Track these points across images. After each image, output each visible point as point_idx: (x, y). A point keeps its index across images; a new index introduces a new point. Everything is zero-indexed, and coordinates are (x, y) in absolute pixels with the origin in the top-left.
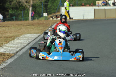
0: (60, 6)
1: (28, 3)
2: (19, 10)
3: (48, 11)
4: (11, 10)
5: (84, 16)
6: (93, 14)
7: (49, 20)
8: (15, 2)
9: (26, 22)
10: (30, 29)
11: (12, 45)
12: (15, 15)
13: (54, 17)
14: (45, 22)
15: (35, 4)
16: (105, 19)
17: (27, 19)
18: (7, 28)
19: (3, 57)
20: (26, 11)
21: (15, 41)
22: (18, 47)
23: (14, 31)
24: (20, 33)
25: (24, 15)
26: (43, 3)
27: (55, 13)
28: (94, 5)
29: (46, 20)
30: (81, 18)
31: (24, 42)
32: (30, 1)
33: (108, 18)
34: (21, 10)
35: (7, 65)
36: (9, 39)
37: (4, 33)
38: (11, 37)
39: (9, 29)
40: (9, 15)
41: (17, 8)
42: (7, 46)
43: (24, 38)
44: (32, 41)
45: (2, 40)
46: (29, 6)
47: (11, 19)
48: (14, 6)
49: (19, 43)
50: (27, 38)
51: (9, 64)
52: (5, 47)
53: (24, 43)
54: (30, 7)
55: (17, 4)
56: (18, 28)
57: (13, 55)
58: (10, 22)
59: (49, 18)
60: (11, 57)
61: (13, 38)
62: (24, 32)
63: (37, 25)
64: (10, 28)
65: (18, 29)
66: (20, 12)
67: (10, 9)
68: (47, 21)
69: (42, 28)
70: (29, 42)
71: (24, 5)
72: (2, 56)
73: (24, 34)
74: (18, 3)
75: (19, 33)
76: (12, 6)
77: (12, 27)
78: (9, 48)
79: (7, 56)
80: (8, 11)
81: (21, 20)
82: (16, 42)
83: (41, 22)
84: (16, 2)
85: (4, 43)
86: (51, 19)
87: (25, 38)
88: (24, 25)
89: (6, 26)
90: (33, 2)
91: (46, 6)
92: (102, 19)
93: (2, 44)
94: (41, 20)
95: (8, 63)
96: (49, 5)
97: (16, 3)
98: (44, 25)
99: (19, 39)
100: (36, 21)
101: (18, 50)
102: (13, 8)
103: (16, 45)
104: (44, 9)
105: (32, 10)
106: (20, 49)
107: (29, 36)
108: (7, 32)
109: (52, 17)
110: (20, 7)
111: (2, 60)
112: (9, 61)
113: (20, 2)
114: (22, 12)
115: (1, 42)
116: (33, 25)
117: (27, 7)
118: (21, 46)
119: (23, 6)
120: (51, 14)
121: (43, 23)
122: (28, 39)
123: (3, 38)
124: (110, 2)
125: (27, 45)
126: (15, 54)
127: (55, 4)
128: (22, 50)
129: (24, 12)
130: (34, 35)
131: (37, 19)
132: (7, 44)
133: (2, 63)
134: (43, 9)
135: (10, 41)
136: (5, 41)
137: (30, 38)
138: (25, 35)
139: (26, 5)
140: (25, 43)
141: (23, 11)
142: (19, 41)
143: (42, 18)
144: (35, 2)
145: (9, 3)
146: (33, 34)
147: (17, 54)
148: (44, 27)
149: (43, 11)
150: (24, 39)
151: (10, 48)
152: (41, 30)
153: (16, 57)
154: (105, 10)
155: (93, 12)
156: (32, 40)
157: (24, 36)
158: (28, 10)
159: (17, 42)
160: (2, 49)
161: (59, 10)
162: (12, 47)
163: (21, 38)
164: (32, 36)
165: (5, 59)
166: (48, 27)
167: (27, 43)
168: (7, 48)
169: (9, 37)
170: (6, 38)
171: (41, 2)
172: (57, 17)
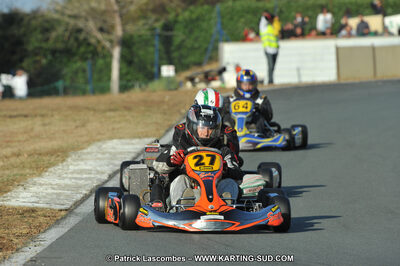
0: (218, 41)
1: (109, 33)
2: (77, 58)
5: (302, 72)
6: (333, 64)
7: (182, 89)
9: (103, 99)
10: (119, 122)
11: (57, 181)
13: (197, 80)
14: (167, 98)
15: (131, 37)
16: (373, 80)
17: (105, 90)
18: (38, 121)
19: (30, 221)
20: (100, 62)
21: (68, 166)
22: (80, 187)
23: (64, 131)
24: (85, 139)
25: (96, 76)
27: (199, 64)
29: (170, 90)
31: (99, 169)
32: (113, 27)
33: (385, 79)
34: (84, 59)
35: (44, 250)
36: (48, 158)
37: (27, 140)
38: (53, 153)
39: (44, 125)
42: (41, 185)
43: (100, 156)
45: (22, 163)
46: (111, 41)
48: (60, 46)
49: (81, 172)
50: (107, 155)
51: (51, 246)
52: (34, 189)
53: (98, 172)
54: (113, 47)
55: (69, 38)
56: (75, 121)
57: (63, 213)
59: (180, 84)
60: (58, 222)
61: (61, 154)
62: (99, 134)
63: (143, 108)
64: (47, 121)
65: (78, 123)
66: (79, 64)
67: (45, 56)
68: (175, 92)
69: (157, 117)
70: (117, 168)
71: (93, 41)
72: (26, 220)
73: (99, 140)
74: (71, 34)
75: (82, 136)
76: (50, 44)
77: (57, 117)
78: (50, 191)
79: (41, 219)
81: (84, 93)
82: (71, 167)
83: (155, 97)
84: (66, 30)
85: (31, 172)
86: (189, 85)
87: (103, 153)
88: (95, 110)
89: (36, 116)
90: (124, 30)
91: (167, 41)
92: (364, 80)
93: (24, 177)
94: (154, 91)
95: (47, 243)
96: (179, 36)
97: (67, 34)
98: (165, 107)
99: (82, 160)
100: (136, 94)
101: (79, 197)
102: (54, 52)
103: (71, 178)
105: (123, 58)
106: (87, 192)
107: (113, 148)
108: (38, 136)
109: (192, 79)
110: (79, 45)
111: (25, 232)
112: (51, 236)
113: (79, 31)
114: (87, 65)
116: (128, 109)
117: (103, 48)
118: (89, 182)
119: (89, 44)
120: (186, 67)
121: (163, 102)
122: (114, 156)
123: (26, 155)
124: (391, 22)
125: (111, 177)
126: (69, 211)
127: (201, 35)
128: (91, 197)
129: (94, 64)
130: (133, 144)
131: (140, 86)
132: (40, 175)
133: (25, 245)
135: (51, 165)
137: (121, 153)
138: (99, 144)
139: (99, 42)
140: (103, 173)
141: (90, 62)
142: (82, 166)
143: (155, 85)
144: (131, 28)
145: (40, 36)
146: (128, 141)
147: (78, 210)
148: (165, 114)
149: (156, 57)
150: (99, 159)
151: (53, 189)
152: (157, 123)
153: (72, 221)
154: (373, 48)
155: (333, 57)
157: (100, 147)
158: (108, 57)
159: (76, 168)
160: (24, 194)
161: (213, 54)
162: (60, 187)
163: (88, 153)
164: (127, 147)
165: (35, 231)
166: (181, 114)
167: (110, 172)
168: (41, 189)
169: (47, 154)
170: (36, 156)
171: (153, 29)
172: (210, 77)
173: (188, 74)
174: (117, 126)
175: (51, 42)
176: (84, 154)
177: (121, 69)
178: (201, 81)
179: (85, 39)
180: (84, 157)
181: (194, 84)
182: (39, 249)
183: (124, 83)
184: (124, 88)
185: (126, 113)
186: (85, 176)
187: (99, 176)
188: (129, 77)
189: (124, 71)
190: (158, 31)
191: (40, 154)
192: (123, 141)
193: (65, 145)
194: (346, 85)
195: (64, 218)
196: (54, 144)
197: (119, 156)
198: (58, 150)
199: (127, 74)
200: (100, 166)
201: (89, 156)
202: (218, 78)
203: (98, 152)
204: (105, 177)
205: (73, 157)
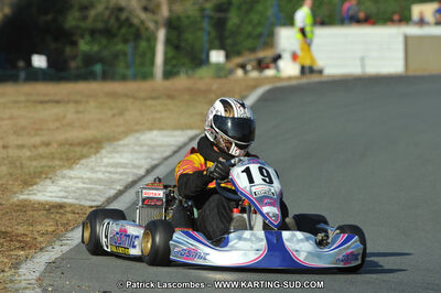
0: (273, 25)
1: (153, 12)
2: (118, 39)
3: (229, 41)
4: (87, 38)
5: (366, 62)
6: (400, 54)
7: (232, 77)
8: (100, 8)
9: (145, 85)
10: (160, 112)
11: (89, 175)
12: (101, 60)
13: (249, 67)
14: (215, 87)
15: (179, 18)
17: (147, 75)
18: (71, 108)
19: (57, 218)
20: (143, 44)
21: (101, 158)
22: (113, 182)
23: (100, 120)
24: (122, 129)
25: (138, 60)
26: (209, 12)
27: (253, 50)
28: (405, 19)
29: (219, 77)
30: (352, 68)
31: (135, 162)
32: (158, 6)
34: (125, 41)
35: (71, 251)
36: (78, 149)
37: (57, 128)
38: (84, 143)
39: (78, 112)
40: (79, 59)
41: (108, 33)
42: (71, 178)
43: (137, 148)
44: (166, 159)
45: (52, 154)
46: (156, 23)
47: (86, 75)
48: (100, 25)
49: (117, 165)
50: (145, 148)
51: (78, 247)
52: (63, 182)
53: (134, 166)
54: (157, 29)
55: (110, 17)
56: (111, 109)
58: (82, 87)
59: (231, 72)
61: (95, 145)
62: (138, 124)
63: (187, 97)
64: (81, 108)
65: (115, 111)
66: (120, 47)
67: (82, 37)
68: (223, 81)
70: (156, 162)
71: (136, 21)
72: (53, 216)
73: (137, 131)
74: (112, 12)
75: (118, 126)
76: (88, 24)
77: (92, 104)
78: (80, 185)
79: (70, 216)
80: (74, 44)
81: (124, 78)
82: (106, 160)
83: (201, 85)
84: (107, 8)
85: (61, 163)
86: (240, 72)
87: (142, 146)
88: (135, 98)
89: (68, 102)
90: (170, 11)
91: (220, 25)
92: (434, 72)
93: (53, 169)
94: (201, 78)
95: (76, 243)
96: (233, 19)
97: (107, 13)
98: (213, 96)
99: (117, 152)
100: (182, 81)
101: (112, 192)
102: (93, 32)
103: (104, 173)
104: (213, 34)
105: (168, 42)
106: (121, 188)
107: (152, 140)
108: (71, 125)
109: (243, 67)
110: (120, 28)
111: (50, 229)
112: (79, 235)
113: (121, 9)
114: (128, 48)
115: (50, 163)
116: (170, 96)
117: (147, 29)
118: (124, 177)
119: (131, 25)
120: (239, 53)
122: (152, 148)
123: (55, 145)
125: (148, 172)
127: (255, 17)
128: (127, 194)
129: (136, 47)
130: (175, 136)
131: (187, 73)
132: (70, 168)
133: (50, 243)
134: (209, 33)
135: (83, 156)
137: (161, 146)
138: (137, 135)
139: (142, 22)
140: (139, 167)
141: (131, 44)
142: (118, 159)
143: (203, 72)
144: (178, 8)
145: (77, 14)
146: (169, 132)
149: (206, 46)
150: (136, 152)
151: (84, 183)
155: (400, 47)
156: (167, 154)
157: (138, 138)
158: (152, 39)
159: (111, 161)
160: (52, 188)
161: (269, 39)
162: (91, 181)
163: (124, 145)
164: (168, 139)
165: (61, 228)
167: (147, 166)
168: (71, 183)
169: (79, 144)
170: (67, 147)
171: (202, 10)
172: (263, 65)
173: (238, 60)
174: (158, 116)
175: (90, 21)
176: (120, 146)
177: (166, 53)
178: (254, 69)
179: (127, 19)
180: (120, 149)
181: (246, 72)
182: (65, 249)
183: (169, 68)
184: (168, 74)
185: (168, 101)
186: (120, 170)
187: (135, 171)
188: (174, 62)
189: (170, 55)
191: (71, 145)
192: (165, 132)
193: (98, 135)
194: (414, 77)
196: (88, 134)
197: (158, 149)
198: (92, 141)
199: (173, 58)
200: (137, 159)
201: (126, 149)
202: (272, 65)
203: (136, 145)
204: (142, 172)
205: (109, 149)
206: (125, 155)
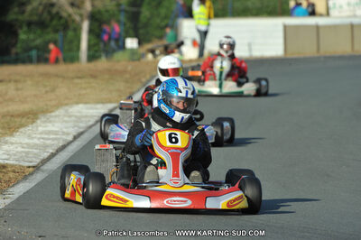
1: (79, 7)
2: (50, 29)
3: (141, 31)
4: (25, 28)
5: (253, 46)
6: (281, 41)
7: (143, 60)
8: (35, 4)
9: (72, 67)
10: (85, 89)
11: (27, 141)
12: (37, 48)
13: (157, 52)
14: (130, 68)
15: (99, 12)
16: (316, 55)
17: (72, 58)
18: (12, 86)
19: (1, 176)
20: (70, 34)
21: (37, 127)
22: (47, 146)
23: (35, 96)
24: (54, 103)
25: (66, 47)
27: (161, 38)
28: (284, 11)
29: (133, 60)
30: (242, 52)
31: (65, 130)
32: (83, 2)
33: (328, 54)
34: (56, 31)
36: (18, 120)
38: (23, 115)
39: (17, 89)
40: (19, 45)
41: (42, 25)
42: (12, 144)
43: (66, 119)
44: (91, 127)
46: (81, 16)
47: (27, 60)
48: (35, 18)
49: (49, 132)
50: (73, 118)
51: (18, 199)
52: (5, 147)
53: (64, 133)
54: (82, 20)
55: (43, 12)
56: (45, 86)
57: (31, 169)
58: (21, 68)
59: (143, 56)
60: (25, 178)
61: (32, 116)
62: (67, 98)
63: (107, 76)
64: (20, 86)
65: (48, 89)
66: (51, 36)
67: (21, 27)
68: (137, 63)
69: (121, 85)
70: (81, 130)
71: (64, 14)
73: (66, 104)
74: (45, 8)
75: (51, 100)
76: (26, 17)
77: (29, 82)
78: (20, 149)
79: (11, 175)
80: (15, 34)
82: (40, 129)
83: (119, 67)
84: (40, 4)
86: (150, 56)
87: (70, 116)
88: (64, 77)
89: (10, 81)
90: (93, 6)
91: (134, 17)
94: (118, 61)
95: (16, 196)
96: (145, 12)
97: (41, 8)
98: (128, 76)
99: (50, 122)
100: (102, 63)
101: (46, 155)
102: (29, 24)
103: (39, 139)
104: (129, 25)
105: (91, 31)
106: (54, 151)
107: (79, 112)
108: (11, 100)
109: (153, 51)
110: (52, 19)
112: (19, 190)
113: (52, 5)
114: (58, 36)
116: (94, 76)
117: (74, 21)
118: (55, 142)
119: (61, 18)
120: (149, 41)
121: (125, 72)
122: (79, 119)
125: (75, 138)
126: (37, 168)
127: (163, 11)
128: (58, 156)
129: (65, 36)
130: (97, 109)
131: (107, 56)
132: (11, 135)
134: (125, 24)
135: (22, 126)
136: (6, 125)
137: (86, 116)
138: (67, 108)
139: (70, 15)
140: (68, 134)
141: (61, 33)
142: (50, 127)
143: (119, 55)
144: (99, 5)
145: (16, 9)
146: (92, 106)
147: (44, 167)
148: (127, 81)
149: (123, 34)
150: (66, 122)
151: (23, 147)
152: (119, 90)
153: (39, 177)
154: (317, 27)
155: (281, 34)
156: (91, 123)
157: (67, 111)
158: (77, 30)
159: (44, 129)
162: (29, 145)
163: (56, 116)
164: (91, 111)
165: (5, 185)
166: (141, 82)
167: (75, 134)
168: (12, 147)
169: (19, 116)
170: (8, 118)
171: (119, 5)
172: (169, 50)
173: (149, 46)
174: (84, 92)
175: (26, 14)
176: (52, 117)
177: (89, 41)
178: (161, 53)
179: (58, 13)
180: (51, 119)
181: (155, 56)
182: (8, 201)
183: (91, 53)
184: (91, 58)
185: (92, 80)
186: (52, 136)
187: (64, 137)
188: (96, 48)
189: (92, 42)
190: (125, 7)
191: (12, 116)
192: (88, 106)
193: (34, 108)
194: (292, 59)
195: (31, 174)
196: (26, 107)
197: (83, 119)
198: (29, 113)
199: (95, 45)
200: (66, 128)
201: (57, 119)
202: (176, 50)
203: (65, 116)
204: (70, 138)
205: (43, 119)
206: (56, 125)
